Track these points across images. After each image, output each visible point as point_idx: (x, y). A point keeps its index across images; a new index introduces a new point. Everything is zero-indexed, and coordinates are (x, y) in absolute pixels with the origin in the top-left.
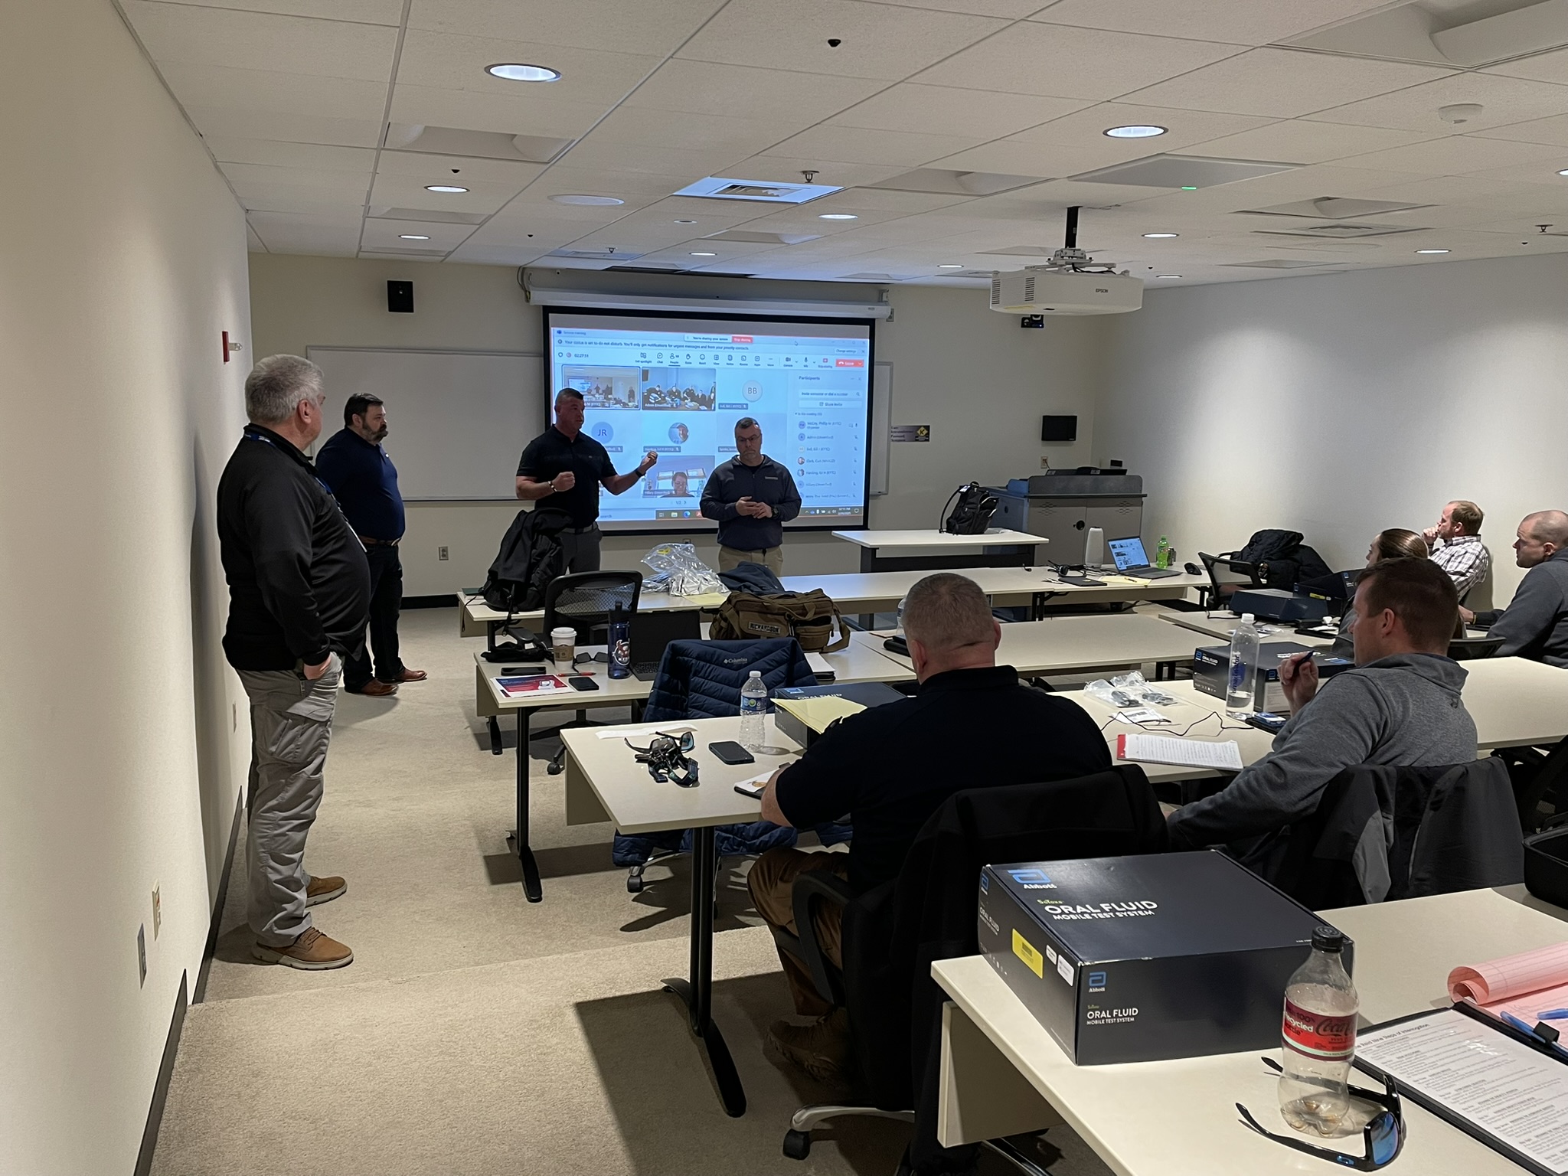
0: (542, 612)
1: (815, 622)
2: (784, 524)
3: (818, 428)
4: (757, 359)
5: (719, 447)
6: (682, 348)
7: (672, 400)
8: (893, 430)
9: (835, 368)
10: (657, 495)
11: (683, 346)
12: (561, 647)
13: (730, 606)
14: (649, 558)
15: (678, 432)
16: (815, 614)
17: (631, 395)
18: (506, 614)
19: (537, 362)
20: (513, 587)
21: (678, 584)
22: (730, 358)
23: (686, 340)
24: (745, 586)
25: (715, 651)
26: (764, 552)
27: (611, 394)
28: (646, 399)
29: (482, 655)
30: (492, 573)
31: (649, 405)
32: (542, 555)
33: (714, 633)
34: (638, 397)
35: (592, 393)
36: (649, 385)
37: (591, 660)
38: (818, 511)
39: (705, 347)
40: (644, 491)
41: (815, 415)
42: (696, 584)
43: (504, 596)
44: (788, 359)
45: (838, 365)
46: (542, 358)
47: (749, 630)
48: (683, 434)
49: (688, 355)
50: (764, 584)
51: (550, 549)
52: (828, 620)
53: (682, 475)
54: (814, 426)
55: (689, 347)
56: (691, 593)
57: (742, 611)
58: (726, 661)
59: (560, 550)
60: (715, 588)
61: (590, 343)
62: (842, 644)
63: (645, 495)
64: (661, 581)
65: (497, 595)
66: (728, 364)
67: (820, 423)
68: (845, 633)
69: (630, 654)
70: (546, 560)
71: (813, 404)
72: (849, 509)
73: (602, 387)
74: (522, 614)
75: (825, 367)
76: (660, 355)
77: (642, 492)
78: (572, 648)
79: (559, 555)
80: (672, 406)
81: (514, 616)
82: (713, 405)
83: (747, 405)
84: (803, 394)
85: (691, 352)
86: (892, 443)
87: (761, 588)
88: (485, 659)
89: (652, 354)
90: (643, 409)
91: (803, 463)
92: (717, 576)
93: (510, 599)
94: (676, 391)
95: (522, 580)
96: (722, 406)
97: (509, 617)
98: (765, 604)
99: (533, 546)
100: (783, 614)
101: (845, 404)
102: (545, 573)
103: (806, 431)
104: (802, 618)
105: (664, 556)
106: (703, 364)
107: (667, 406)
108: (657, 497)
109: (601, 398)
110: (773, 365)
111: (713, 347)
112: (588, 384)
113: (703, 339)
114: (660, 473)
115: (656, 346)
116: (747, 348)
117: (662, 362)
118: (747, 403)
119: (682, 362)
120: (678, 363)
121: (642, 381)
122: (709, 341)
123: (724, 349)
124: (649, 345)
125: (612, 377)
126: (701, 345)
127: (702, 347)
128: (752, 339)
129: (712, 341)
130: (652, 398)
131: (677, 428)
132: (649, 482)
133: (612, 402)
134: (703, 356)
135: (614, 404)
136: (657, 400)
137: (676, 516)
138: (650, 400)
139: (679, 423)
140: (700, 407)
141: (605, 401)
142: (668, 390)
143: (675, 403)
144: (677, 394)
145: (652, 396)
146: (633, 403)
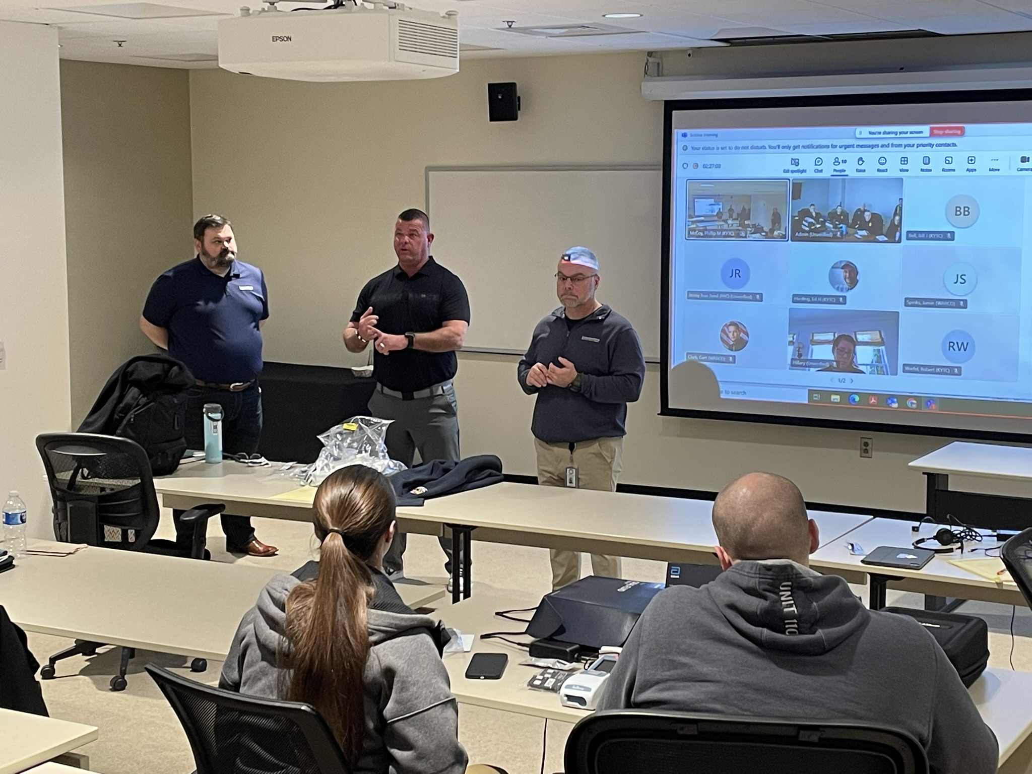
5: (906, 299)
6: (851, 149)
10: (810, 367)
11: (853, 146)
17: (776, 219)
22: (927, 161)
23: (858, 136)
27: (749, 219)
39: (887, 146)
46: (661, 171)
48: (850, 277)
49: (861, 159)
53: (848, 338)
55: (862, 146)
61: (722, 149)
63: (793, 366)
66: (922, 170)
76: (819, 161)
77: (789, 362)
82: (898, 234)
85: (866, 154)
89: (807, 160)
90: (792, 240)
96: (915, 235)
106: (883, 171)
107: (828, 235)
108: (809, 370)
109: (734, 225)
110: (998, 170)
111: (900, 145)
112: (718, 204)
113: (885, 133)
114: (815, 334)
115: (813, 147)
116: (954, 145)
117: (821, 171)
118: (954, 232)
119: (851, 171)
120: (844, 171)
121: (793, 199)
122: (893, 136)
123: (917, 147)
124: (804, 147)
125: (750, 196)
126: (880, 143)
127: (882, 146)
128: (962, 129)
129: (898, 136)
130: (806, 224)
131: (842, 268)
132: (799, 348)
133: (750, 231)
134: (883, 159)
135: (753, 233)
136: (813, 227)
137: (839, 401)
138: (804, 227)
139: (845, 261)
140: (877, 237)
141: (740, 228)
142: (830, 211)
143: (839, 231)
144: (842, 217)
145: (806, 221)
146: (779, 232)
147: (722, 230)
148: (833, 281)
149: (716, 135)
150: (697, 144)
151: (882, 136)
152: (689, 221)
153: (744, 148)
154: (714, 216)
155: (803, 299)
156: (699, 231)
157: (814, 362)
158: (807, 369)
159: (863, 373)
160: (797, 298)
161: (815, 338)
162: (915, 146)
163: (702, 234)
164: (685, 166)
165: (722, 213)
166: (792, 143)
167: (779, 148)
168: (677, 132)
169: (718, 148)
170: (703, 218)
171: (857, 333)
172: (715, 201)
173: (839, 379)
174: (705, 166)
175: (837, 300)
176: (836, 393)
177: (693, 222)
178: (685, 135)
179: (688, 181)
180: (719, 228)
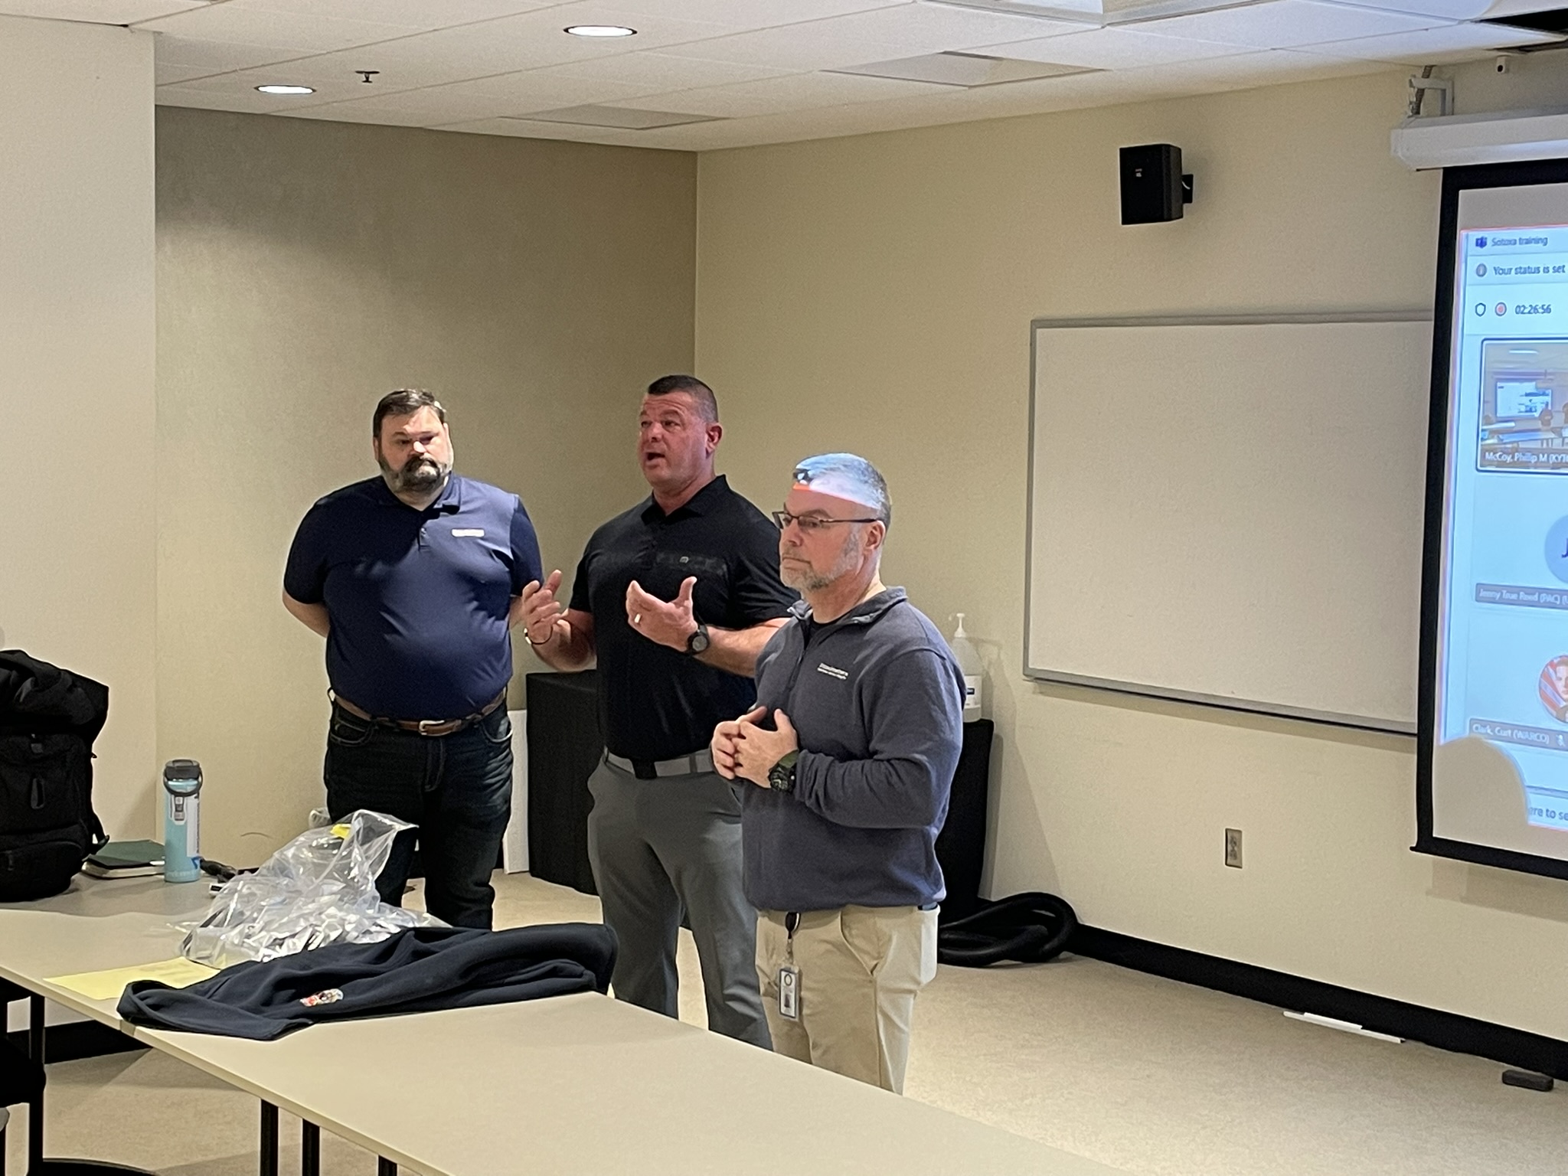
35: (1554, 422)
61: (1558, 270)
112: (1544, 394)
147: (1549, 452)
149: (1545, 242)
152: (1483, 430)
154: (1535, 418)
156: (1505, 452)
163: (1509, 459)
164: (1480, 309)
165: (1550, 413)
168: (1467, 236)
169: (1547, 270)
170: (1512, 425)
172: (1537, 388)
174: (1520, 310)
177: (1493, 432)
178: (1481, 243)
179: (1485, 342)
180: (1545, 445)
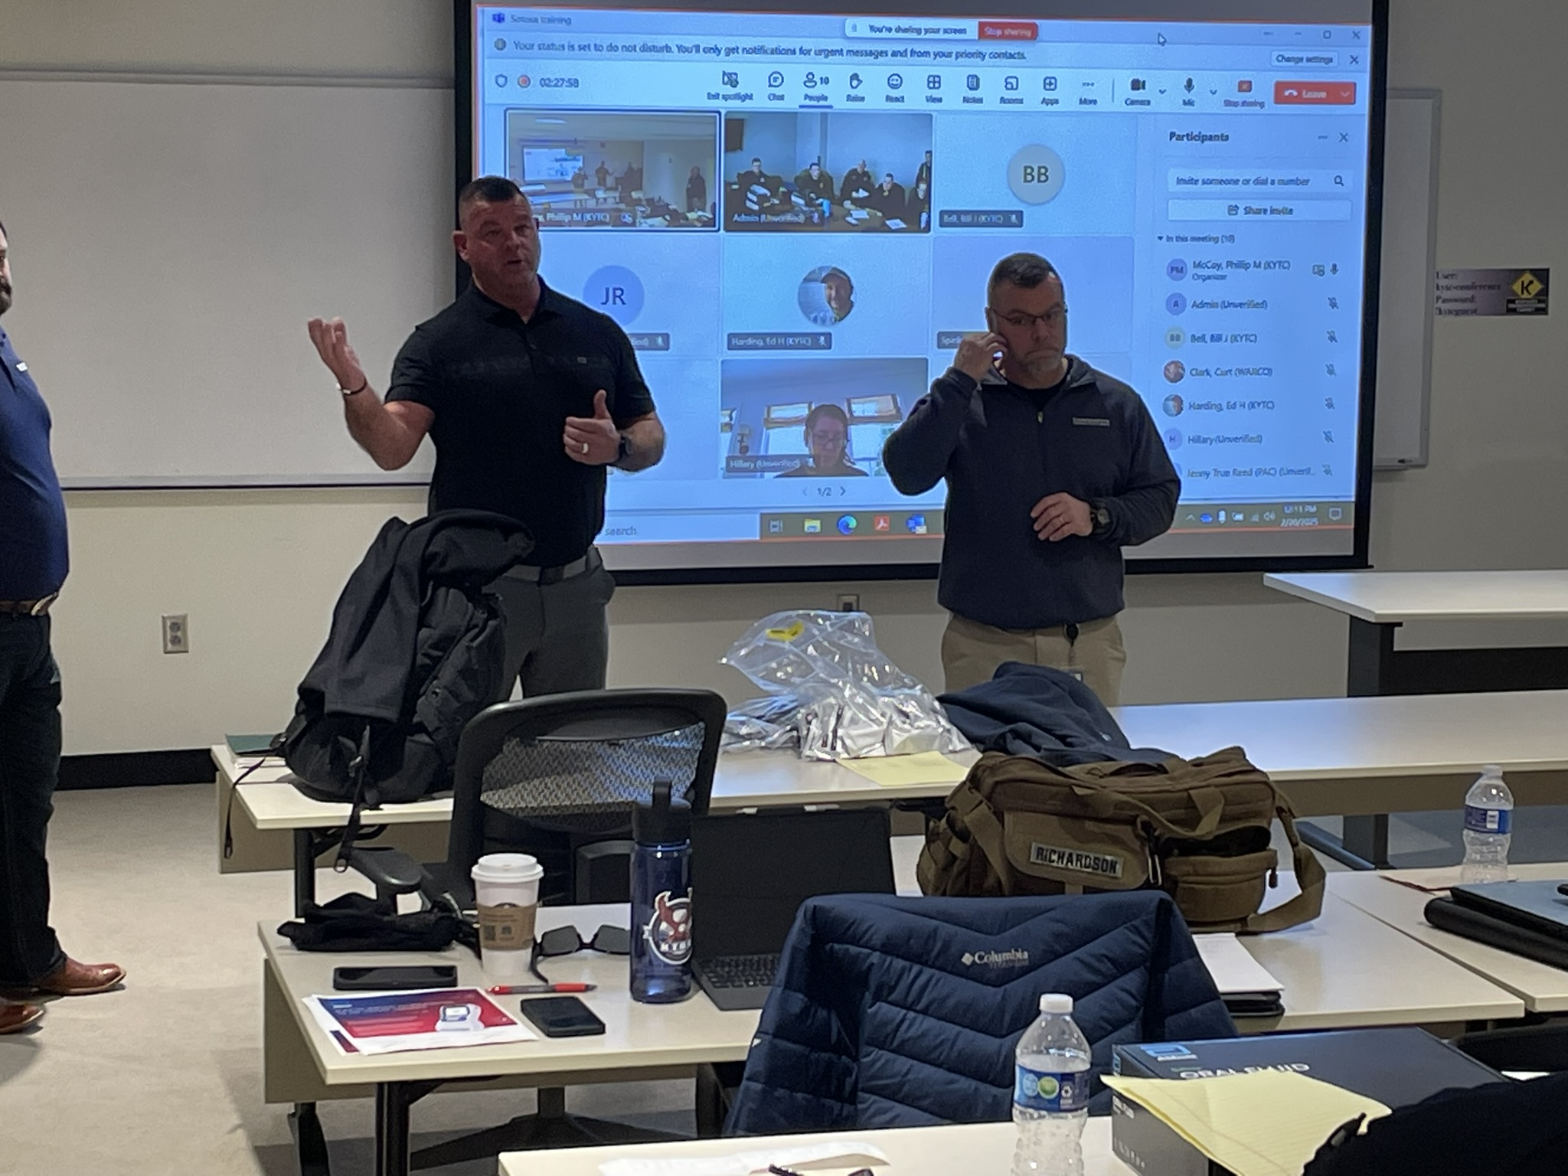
0: (443, 807)
1: (1221, 846)
2: (1128, 552)
3: (1223, 277)
4: (1050, 83)
5: (940, 335)
6: (837, 58)
7: (809, 203)
8: (1443, 282)
9: (1272, 107)
10: (763, 470)
11: (841, 52)
12: (498, 912)
13: (979, 796)
14: (743, 652)
15: (821, 291)
16: (1223, 820)
17: (696, 190)
18: (346, 809)
19: (433, 103)
20: (367, 733)
21: (824, 725)
22: (974, 83)
23: (849, 32)
24: (1018, 735)
25: (936, 930)
26: (1072, 635)
27: (640, 188)
28: (735, 200)
29: (281, 931)
30: (310, 696)
31: (744, 218)
32: (446, 643)
33: (931, 875)
34: (716, 195)
35: (587, 185)
36: (744, 161)
37: (583, 946)
38: (1222, 515)
39: (903, 54)
40: (729, 459)
41: (1216, 240)
42: (875, 728)
43: (339, 757)
44: (1137, 85)
45: (1280, 99)
46: (453, 92)
47: (1029, 863)
48: (838, 297)
49: (855, 77)
50: (1072, 730)
51: (468, 630)
52: (1259, 839)
53: (834, 412)
54: (1209, 271)
55: (856, 53)
56: (863, 753)
57: (1010, 810)
58: (967, 959)
59: (496, 629)
60: (931, 739)
61: (581, 48)
62: (1301, 910)
63: (731, 470)
64: (779, 717)
65: (320, 757)
66: (966, 100)
67: (1229, 264)
68: (1308, 873)
69: (694, 934)
70: (457, 657)
71: (1210, 211)
72: (1313, 509)
73: (616, 167)
74: (390, 812)
75: (1244, 103)
76: (775, 79)
77: (723, 464)
78: (530, 914)
79: (493, 649)
80: (809, 218)
81: (367, 816)
82: (924, 216)
83: (1020, 214)
84: (1180, 181)
85: (863, 67)
86: (1438, 317)
87: (1062, 739)
88: (287, 941)
89: (753, 75)
90: (727, 230)
91: (1178, 377)
92: (937, 704)
93: (358, 767)
94: (822, 175)
95: (391, 714)
96: (954, 218)
97: (354, 818)
98: (1078, 791)
99: (422, 622)
100: (1131, 822)
101: (1303, 210)
102: (456, 696)
103: (1190, 288)
104: (1182, 832)
105: (787, 646)
106: (897, 100)
107: (795, 219)
108: (762, 477)
109: (610, 201)
110: (1095, 102)
111: (927, 54)
112: (575, 159)
113: (898, 30)
114: (773, 408)
115: (765, 52)
116: (1022, 56)
117: (782, 98)
118: (1022, 212)
119: (837, 98)
120: (825, 98)
121: (726, 150)
122: (914, 35)
123: (957, 58)
124: (746, 51)
125: (643, 142)
126: (890, 48)
127: (894, 54)
128: (1034, 28)
129: (923, 36)
130: (755, 199)
131: (823, 281)
132: (743, 436)
133: (642, 212)
134: (896, 77)
135: (648, 217)
136: (766, 204)
137: (818, 529)
138: (748, 204)
139: (828, 267)
140: (888, 222)
141: (622, 206)
142: (798, 174)
143: (817, 211)
144: (821, 185)
145: (754, 193)
146: (700, 213)
148: (806, 306)
150: (525, 38)
151: (893, 34)
153: (626, 48)
155: (750, 341)
157: (773, 461)
158: (759, 474)
159: (865, 474)
160: (736, 341)
161: (773, 415)
162: (954, 55)
164: (501, 81)
165: (583, 177)
166: (723, 43)
167: (698, 51)
168: (483, 12)
169: (572, 47)
170: (542, 187)
171: (852, 401)
172: (567, 153)
173: (819, 490)
174: (545, 82)
175: (815, 341)
176: (813, 516)
179: (509, 112)
180: (578, 206)
